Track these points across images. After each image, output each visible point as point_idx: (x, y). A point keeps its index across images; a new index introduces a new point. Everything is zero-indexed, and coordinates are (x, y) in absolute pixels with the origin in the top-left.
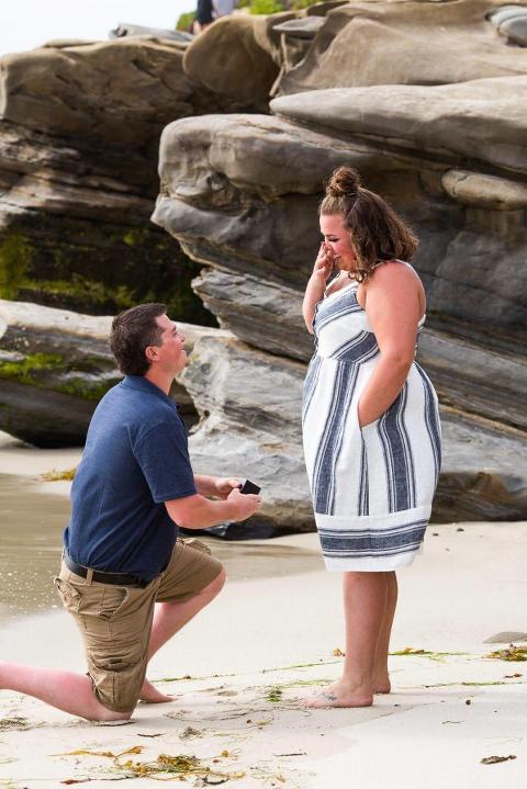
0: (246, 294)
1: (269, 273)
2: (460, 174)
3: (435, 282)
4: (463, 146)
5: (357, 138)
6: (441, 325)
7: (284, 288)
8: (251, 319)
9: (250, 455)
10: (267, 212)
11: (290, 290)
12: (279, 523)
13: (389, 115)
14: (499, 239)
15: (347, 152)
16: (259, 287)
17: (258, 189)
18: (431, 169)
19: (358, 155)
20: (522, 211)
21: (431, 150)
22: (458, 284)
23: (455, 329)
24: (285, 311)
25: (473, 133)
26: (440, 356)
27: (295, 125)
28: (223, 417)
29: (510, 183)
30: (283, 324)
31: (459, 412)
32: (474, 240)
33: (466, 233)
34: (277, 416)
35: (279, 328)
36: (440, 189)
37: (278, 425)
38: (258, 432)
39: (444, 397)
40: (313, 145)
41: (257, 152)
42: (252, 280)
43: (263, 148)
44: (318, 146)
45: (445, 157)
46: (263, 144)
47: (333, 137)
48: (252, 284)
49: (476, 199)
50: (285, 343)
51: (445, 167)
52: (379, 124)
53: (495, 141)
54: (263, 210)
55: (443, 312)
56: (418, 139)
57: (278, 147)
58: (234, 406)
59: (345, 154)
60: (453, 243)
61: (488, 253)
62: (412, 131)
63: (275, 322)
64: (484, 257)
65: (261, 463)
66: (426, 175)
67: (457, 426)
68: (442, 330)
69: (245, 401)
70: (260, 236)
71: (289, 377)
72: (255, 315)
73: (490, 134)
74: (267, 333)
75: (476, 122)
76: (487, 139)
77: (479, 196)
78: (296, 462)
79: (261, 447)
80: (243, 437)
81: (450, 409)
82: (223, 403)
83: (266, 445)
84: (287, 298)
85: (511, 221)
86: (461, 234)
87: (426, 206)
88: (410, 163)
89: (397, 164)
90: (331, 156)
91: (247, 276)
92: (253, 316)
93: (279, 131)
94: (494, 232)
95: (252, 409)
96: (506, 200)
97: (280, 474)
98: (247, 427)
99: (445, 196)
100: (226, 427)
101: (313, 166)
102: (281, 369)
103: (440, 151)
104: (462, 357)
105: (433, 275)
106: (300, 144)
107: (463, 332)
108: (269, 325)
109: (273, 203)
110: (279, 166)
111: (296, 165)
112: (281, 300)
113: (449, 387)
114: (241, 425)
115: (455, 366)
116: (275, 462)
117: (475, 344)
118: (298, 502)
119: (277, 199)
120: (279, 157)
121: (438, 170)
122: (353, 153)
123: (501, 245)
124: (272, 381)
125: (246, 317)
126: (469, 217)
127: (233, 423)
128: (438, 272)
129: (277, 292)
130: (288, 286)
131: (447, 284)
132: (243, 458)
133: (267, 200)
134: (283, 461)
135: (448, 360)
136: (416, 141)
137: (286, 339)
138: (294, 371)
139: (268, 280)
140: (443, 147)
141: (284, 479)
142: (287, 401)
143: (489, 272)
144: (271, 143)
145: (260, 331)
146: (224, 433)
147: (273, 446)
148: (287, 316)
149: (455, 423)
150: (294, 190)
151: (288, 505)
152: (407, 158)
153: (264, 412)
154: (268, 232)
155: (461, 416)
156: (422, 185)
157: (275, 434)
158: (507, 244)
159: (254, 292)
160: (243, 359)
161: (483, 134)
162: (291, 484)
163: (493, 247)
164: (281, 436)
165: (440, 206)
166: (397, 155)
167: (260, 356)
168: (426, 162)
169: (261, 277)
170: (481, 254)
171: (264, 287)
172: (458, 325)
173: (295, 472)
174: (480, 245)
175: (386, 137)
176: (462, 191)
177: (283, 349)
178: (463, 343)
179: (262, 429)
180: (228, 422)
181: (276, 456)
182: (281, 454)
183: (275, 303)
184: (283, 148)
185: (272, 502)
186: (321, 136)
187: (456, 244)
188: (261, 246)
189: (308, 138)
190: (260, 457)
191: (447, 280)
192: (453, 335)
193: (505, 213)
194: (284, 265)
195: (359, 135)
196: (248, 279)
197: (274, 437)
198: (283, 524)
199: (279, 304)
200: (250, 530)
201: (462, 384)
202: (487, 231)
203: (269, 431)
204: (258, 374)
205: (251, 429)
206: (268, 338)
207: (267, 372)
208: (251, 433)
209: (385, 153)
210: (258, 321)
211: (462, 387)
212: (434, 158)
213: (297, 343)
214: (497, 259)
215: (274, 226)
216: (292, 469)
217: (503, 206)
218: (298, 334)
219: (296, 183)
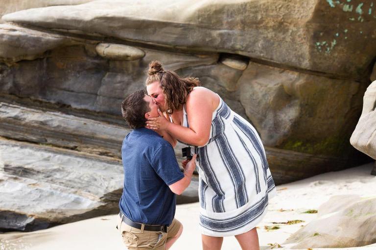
0: (3, 112)
1: (12, 101)
2: (106, 45)
3: (98, 98)
4: (107, 31)
5: (53, 31)
6: (102, 119)
7: (22, 108)
8: (7, 124)
9: (24, 190)
10: (9, 71)
11: (25, 108)
12: (51, 220)
13: (69, 19)
14: (129, 74)
15: (50, 38)
16: (9, 108)
17: (5, 60)
18: (90, 43)
19: (56, 39)
20: (139, 60)
21: (89, 34)
22: (110, 98)
23: (109, 120)
24: (25, 119)
25: (111, 25)
26: (105, 133)
27: (21, 27)
28: (4, 173)
29: (131, 47)
30: (24, 125)
31: (117, 159)
32: (115, 76)
33: (110, 73)
34: (33, 170)
35: (22, 127)
36: (95, 53)
37: (33, 174)
38: (24, 179)
39: (109, 153)
40: (33, 36)
41: (5, 41)
42: (5, 105)
43: (9, 39)
44: (36, 36)
45: (96, 37)
46: (8, 37)
47: (41, 31)
48: (6, 107)
49: (116, 56)
50: (26, 135)
51: (97, 42)
52: (64, 23)
53: (122, 28)
54: (7, 70)
55: (104, 112)
56: (84, 29)
57: (16, 38)
58: (9, 167)
59: (49, 39)
60: (104, 78)
61: (123, 82)
62: (81, 25)
63: (20, 125)
64: (122, 83)
65: (30, 193)
66: (88, 46)
67: (118, 166)
68: (103, 121)
69: (14, 164)
70: (7, 83)
71: (31, 151)
72: (9, 122)
73: (120, 24)
74: (16, 131)
75: (113, 19)
76: (119, 27)
77: (117, 55)
78: (48, 191)
79: (27, 186)
80: (17, 182)
81: (112, 158)
82: (3, 167)
83: (30, 185)
84: (25, 112)
85: (134, 65)
86: (108, 74)
87: (90, 62)
88: (80, 41)
89: (73, 42)
90: (43, 40)
91: (2, 103)
92: (8, 123)
93: (14, 30)
94: (126, 71)
95: (19, 168)
96: (132, 55)
97: (42, 197)
98: (18, 177)
99: (98, 56)
100: (7, 178)
101: (34, 46)
102: (26, 147)
103: (95, 34)
104: (116, 133)
105: (96, 95)
106: (26, 36)
107: (114, 121)
108: (17, 126)
109: (13, 66)
110: (17, 47)
111: (26, 46)
112: (22, 114)
113: (111, 148)
114: (14, 176)
115: (113, 138)
116: (37, 192)
117: (120, 126)
118: (56, 209)
119: (15, 64)
120: (17, 43)
121: (94, 44)
122: (53, 38)
123: (130, 77)
124: (23, 153)
125: (4, 124)
126: (111, 65)
127: (10, 176)
128: (98, 93)
129: (19, 110)
130: (23, 106)
131: (104, 98)
132: (21, 192)
133: (9, 65)
134: (41, 191)
135: (109, 134)
136: (83, 31)
137: (26, 132)
138: (33, 148)
139: (14, 104)
140: (96, 32)
141: (44, 200)
142: (35, 162)
143: (125, 91)
144: (12, 36)
145: (12, 130)
146: (6, 181)
147: (34, 184)
148: (27, 121)
149: (117, 165)
150: (25, 58)
151: (52, 211)
152: (79, 39)
153: (25, 169)
154: (11, 80)
155: (119, 161)
156: (86, 52)
157: (32, 179)
158: (132, 76)
159: (8, 111)
160: (5, 145)
161: (116, 25)
162: (49, 201)
163: (126, 79)
164: (36, 180)
165: (96, 61)
166: (73, 38)
167: (13, 142)
168: (88, 40)
169: (9, 103)
170: (120, 82)
171: (12, 108)
172: (111, 118)
173: (49, 196)
174: (119, 78)
175: (68, 29)
176: (109, 53)
177: (25, 137)
178: (115, 126)
179: (26, 177)
180: (7, 175)
181: (37, 189)
182: (39, 188)
183: (19, 115)
184: (19, 38)
185: (44, 211)
186: (36, 31)
187: (106, 79)
188: (9, 88)
189: (30, 33)
190: (29, 190)
191: (104, 96)
192: (109, 123)
193: (131, 61)
194: (21, 96)
195: (54, 29)
196: (3, 105)
197: (33, 180)
198: (53, 221)
199: (21, 116)
200: (37, 226)
201: (118, 146)
202: (122, 71)
203: (30, 178)
204: (15, 151)
205: (20, 178)
206: (17, 133)
207: (19, 150)
208: (20, 179)
209: (68, 37)
210: (10, 125)
211: (118, 147)
212: (91, 38)
213: (32, 134)
214: (128, 84)
215: (14, 77)
216: (47, 194)
217: (129, 58)
218: (32, 130)
219: (26, 55)
